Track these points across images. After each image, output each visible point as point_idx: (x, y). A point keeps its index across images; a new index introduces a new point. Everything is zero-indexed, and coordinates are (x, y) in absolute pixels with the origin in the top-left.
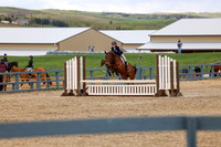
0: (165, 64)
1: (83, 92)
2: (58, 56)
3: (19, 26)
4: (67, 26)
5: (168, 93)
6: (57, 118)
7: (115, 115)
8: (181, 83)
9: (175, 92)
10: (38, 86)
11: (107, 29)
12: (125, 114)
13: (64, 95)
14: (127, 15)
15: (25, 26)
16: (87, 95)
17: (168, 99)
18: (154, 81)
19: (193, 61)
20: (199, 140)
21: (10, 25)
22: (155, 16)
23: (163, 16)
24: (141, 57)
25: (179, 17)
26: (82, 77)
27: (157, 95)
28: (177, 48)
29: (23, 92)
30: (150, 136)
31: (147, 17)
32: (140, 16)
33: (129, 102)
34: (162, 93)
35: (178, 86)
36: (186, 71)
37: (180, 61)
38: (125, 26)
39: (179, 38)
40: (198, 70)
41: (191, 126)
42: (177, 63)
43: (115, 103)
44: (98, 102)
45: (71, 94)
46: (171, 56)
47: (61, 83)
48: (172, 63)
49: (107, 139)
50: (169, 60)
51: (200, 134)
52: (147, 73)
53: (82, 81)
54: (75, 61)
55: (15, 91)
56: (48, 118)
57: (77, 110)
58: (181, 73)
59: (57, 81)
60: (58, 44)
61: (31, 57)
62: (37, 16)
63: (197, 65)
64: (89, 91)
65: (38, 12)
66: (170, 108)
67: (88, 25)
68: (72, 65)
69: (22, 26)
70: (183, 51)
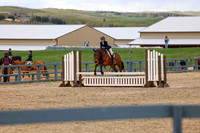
0: (153, 58)
1: (79, 83)
2: (56, 51)
3: (21, 23)
4: (65, 23)
5: (156, 84)
6: (56, 106)
7: (108, 104)
8: (167, 75)
9: (162, 83)
10: (39, 77)
11: (101, 26)
12: (117, 103)
13: (62, 86)
14: (119, 14)
15: (27, 23)
16: (83, 85)
17: (156, 90)
18: (143, 73)
19: (178, 56)
20: (184, 126)
21: (13, 23)
22: (144, 15)
23: (151, 14)
24: (131, 51)
25: (166, 15)
26: (78, 69)
27: (146, 86)
28: (164, 43)
29: (25, 82)
30: (139, 123)
31: (137, 15)
32: (130, 15)
33: (121, 92)
34: (150, 84)
35: (165, 78)
36: (172, 64)
37: (167, 55)
38: (117, 24)
39: (166, 35)
40: (183, 63)
41: (177, 113)
42: (164, 57)
43: (108, 93)
44: (92, 92)
45: (68, 85)
46: (159, 51)
47: (59, 75)
48: (159, 57)
49: (101, 125)
50: (157, 54)
51: (185, 122)
52: (137, 66)
53: (78, 73)
54: (71, 55)
55: (18, 82)
56: (48, 106)
57: (74, 99)
58: (168, 66)
59: (56, 73)
60: (56, 40)
61: (31, 52)
62: (38, 15)
63: (182, 59)
64: (84, 83)
65: (39, 11)
66: (157, 98)
67: (83, 23)
68: (69, 59)
69: (24, 23)
70: (170, 46)
